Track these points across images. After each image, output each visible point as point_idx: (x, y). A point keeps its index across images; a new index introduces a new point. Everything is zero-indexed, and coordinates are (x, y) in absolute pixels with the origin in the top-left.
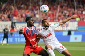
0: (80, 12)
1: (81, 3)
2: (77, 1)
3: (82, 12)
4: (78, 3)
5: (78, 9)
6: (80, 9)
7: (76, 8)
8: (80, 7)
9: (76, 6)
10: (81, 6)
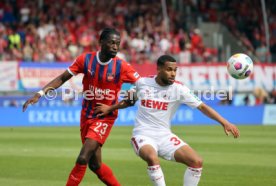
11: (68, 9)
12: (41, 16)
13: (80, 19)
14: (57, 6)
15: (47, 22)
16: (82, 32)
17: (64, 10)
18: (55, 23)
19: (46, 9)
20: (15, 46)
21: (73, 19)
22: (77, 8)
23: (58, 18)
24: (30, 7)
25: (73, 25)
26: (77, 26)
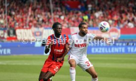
0: (58, 16)
1: (58, 5)
2: (54, 2)
3: (60, 16)
4: (54, 5)
5: (55, 13)
6: (58, 13)
7: (52, 11)
8: (57, 11)
9: (53, 8)
10: (59, 9)
11: (108, 4)
12: (97, 8)
13: (113, 9)
14: (103, 3)
15: (99, 10)
16: (114, 15)
17: (106, 5)
18: (103, 11)
19: (99, 5)
20: (86, 20)
21: (110, 9)
22: (112, 4)
23: (104, 9)
24: (92, 4)
25: (110, 11)
26: (112, 12)
